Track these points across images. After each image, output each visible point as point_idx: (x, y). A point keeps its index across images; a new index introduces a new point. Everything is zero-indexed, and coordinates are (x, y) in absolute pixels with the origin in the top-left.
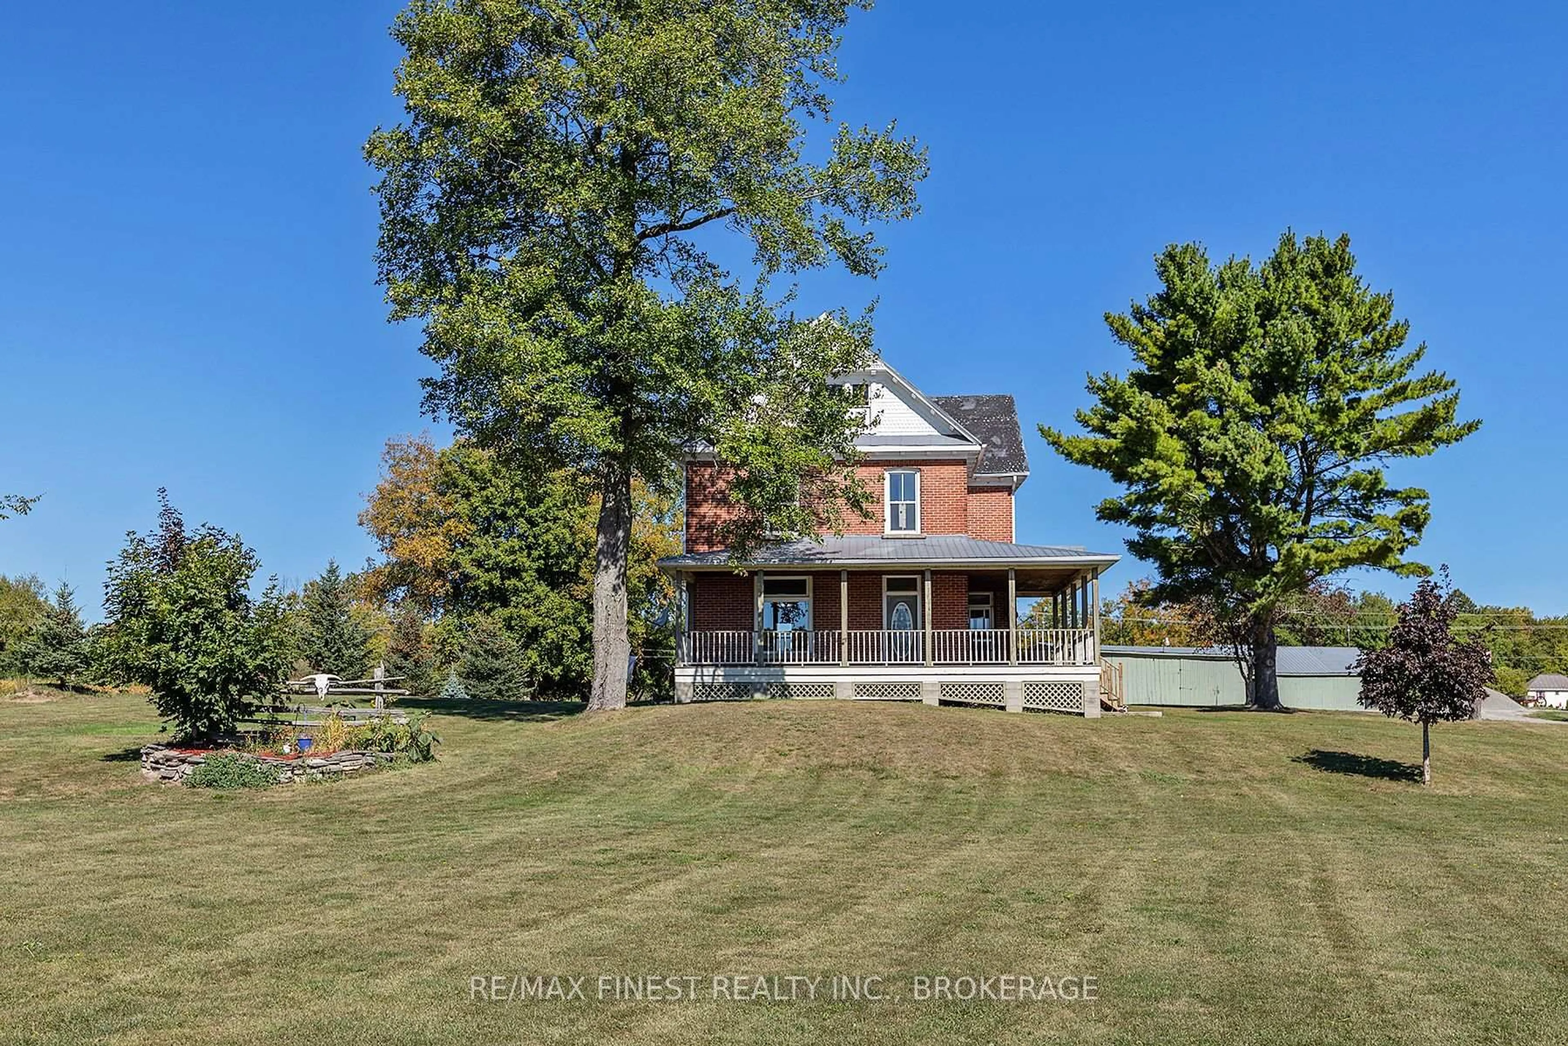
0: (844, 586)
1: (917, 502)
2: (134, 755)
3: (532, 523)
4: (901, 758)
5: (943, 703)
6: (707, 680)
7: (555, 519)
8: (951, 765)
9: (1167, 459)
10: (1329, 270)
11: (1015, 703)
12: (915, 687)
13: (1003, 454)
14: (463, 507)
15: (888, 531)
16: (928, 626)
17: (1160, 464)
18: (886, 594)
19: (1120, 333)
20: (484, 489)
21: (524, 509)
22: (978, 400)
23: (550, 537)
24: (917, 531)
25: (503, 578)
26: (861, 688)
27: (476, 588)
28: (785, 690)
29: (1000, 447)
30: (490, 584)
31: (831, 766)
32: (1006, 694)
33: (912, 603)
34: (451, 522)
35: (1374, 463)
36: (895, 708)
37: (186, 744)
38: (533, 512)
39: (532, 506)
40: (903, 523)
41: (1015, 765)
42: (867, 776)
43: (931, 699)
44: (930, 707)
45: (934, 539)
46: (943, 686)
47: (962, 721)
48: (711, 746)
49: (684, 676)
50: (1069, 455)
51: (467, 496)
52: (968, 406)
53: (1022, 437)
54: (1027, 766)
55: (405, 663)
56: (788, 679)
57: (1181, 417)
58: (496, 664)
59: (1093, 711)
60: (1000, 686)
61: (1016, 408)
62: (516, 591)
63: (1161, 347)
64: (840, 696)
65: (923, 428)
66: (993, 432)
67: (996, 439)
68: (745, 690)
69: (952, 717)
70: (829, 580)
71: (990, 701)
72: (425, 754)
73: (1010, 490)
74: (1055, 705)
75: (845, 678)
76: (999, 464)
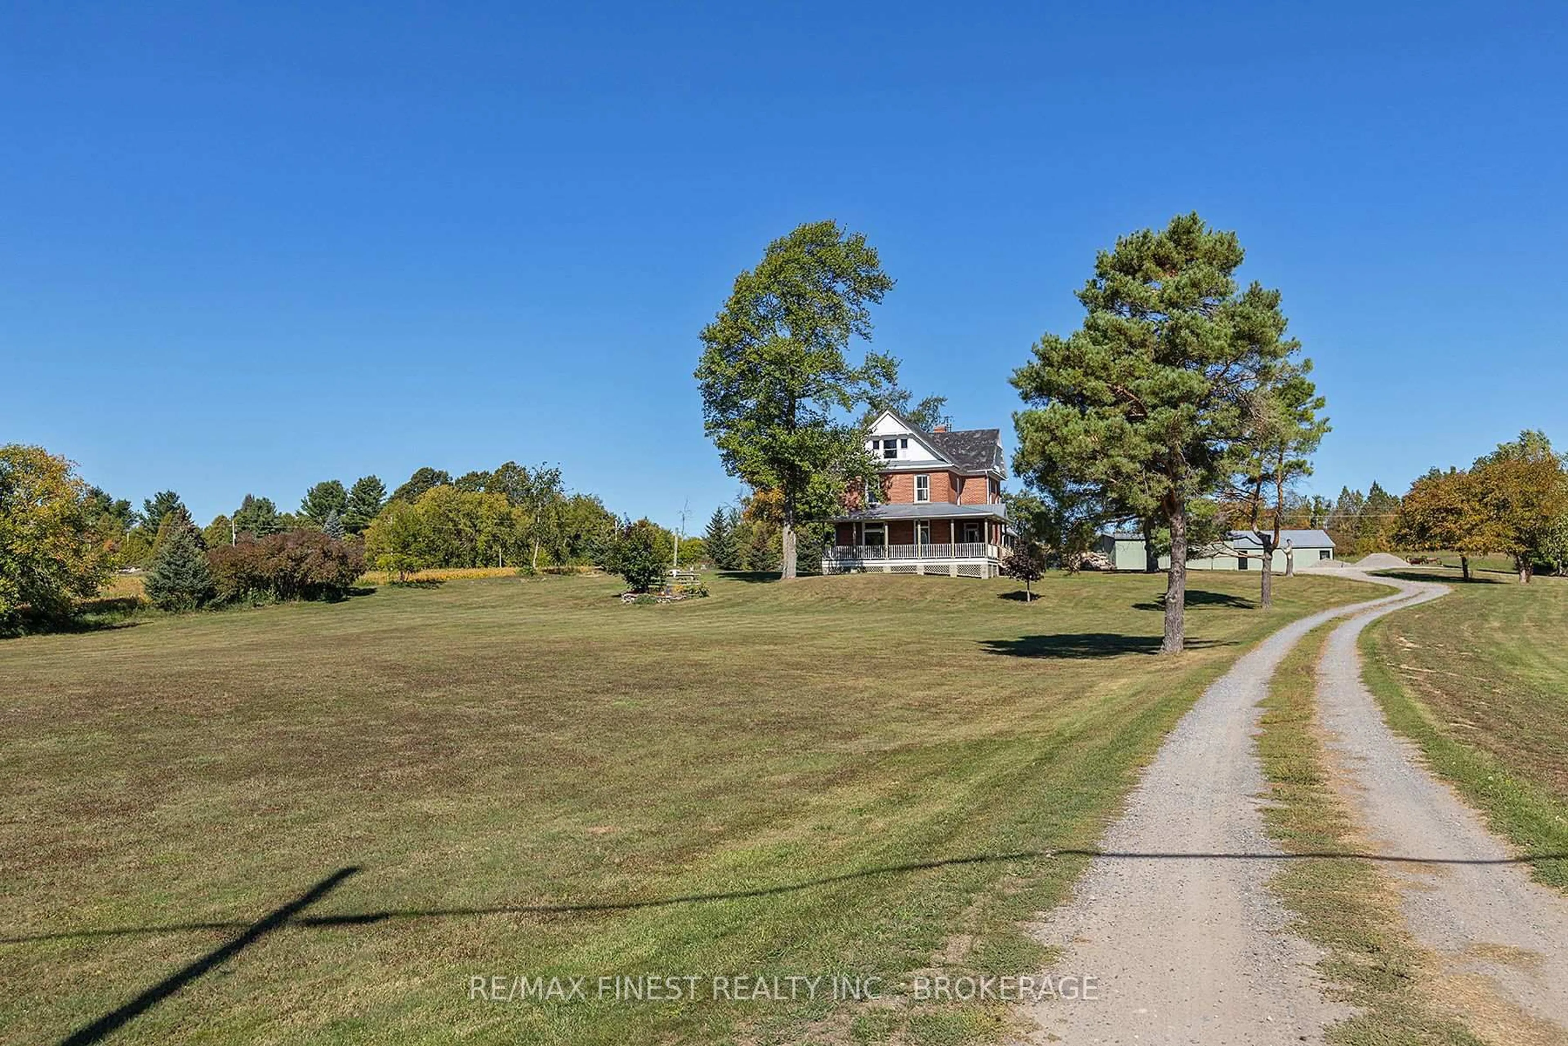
1: (928, 488)
2: (620, 596)
5: (926, 574)
6: (834, 566)
11: (954, 573)
12: (916, 568)
15: (916, 501)
16: (919, 543)
18: (916, 527)
22: (983, 431)
24: (928, 501)
28: (863, 569)
32: (951, 570)
33: (925, 530)
36: (906, 576)
37: (636, 592)
40: (922, 497)
43: (921, 572)
44: (921, 576)
45: (935, 506)
46: (926, 567)
49: (824, 565)
52: (977, 436)
56: (864, 565)
58: (807, 552)
59: (985, 576)
60: (948, 567)
61: (1000, 435)
64: (885, 571)
65: (929, 457)
66: (984, 449)
67: (984, 453)
68: (848, 569)
69: (929, 579)
70: (880, 525)
71: (944, 573)
72: (705, 594)
73: (985, 477)
74: (969, 574)
75: (887, 564)
76: (981, 465)
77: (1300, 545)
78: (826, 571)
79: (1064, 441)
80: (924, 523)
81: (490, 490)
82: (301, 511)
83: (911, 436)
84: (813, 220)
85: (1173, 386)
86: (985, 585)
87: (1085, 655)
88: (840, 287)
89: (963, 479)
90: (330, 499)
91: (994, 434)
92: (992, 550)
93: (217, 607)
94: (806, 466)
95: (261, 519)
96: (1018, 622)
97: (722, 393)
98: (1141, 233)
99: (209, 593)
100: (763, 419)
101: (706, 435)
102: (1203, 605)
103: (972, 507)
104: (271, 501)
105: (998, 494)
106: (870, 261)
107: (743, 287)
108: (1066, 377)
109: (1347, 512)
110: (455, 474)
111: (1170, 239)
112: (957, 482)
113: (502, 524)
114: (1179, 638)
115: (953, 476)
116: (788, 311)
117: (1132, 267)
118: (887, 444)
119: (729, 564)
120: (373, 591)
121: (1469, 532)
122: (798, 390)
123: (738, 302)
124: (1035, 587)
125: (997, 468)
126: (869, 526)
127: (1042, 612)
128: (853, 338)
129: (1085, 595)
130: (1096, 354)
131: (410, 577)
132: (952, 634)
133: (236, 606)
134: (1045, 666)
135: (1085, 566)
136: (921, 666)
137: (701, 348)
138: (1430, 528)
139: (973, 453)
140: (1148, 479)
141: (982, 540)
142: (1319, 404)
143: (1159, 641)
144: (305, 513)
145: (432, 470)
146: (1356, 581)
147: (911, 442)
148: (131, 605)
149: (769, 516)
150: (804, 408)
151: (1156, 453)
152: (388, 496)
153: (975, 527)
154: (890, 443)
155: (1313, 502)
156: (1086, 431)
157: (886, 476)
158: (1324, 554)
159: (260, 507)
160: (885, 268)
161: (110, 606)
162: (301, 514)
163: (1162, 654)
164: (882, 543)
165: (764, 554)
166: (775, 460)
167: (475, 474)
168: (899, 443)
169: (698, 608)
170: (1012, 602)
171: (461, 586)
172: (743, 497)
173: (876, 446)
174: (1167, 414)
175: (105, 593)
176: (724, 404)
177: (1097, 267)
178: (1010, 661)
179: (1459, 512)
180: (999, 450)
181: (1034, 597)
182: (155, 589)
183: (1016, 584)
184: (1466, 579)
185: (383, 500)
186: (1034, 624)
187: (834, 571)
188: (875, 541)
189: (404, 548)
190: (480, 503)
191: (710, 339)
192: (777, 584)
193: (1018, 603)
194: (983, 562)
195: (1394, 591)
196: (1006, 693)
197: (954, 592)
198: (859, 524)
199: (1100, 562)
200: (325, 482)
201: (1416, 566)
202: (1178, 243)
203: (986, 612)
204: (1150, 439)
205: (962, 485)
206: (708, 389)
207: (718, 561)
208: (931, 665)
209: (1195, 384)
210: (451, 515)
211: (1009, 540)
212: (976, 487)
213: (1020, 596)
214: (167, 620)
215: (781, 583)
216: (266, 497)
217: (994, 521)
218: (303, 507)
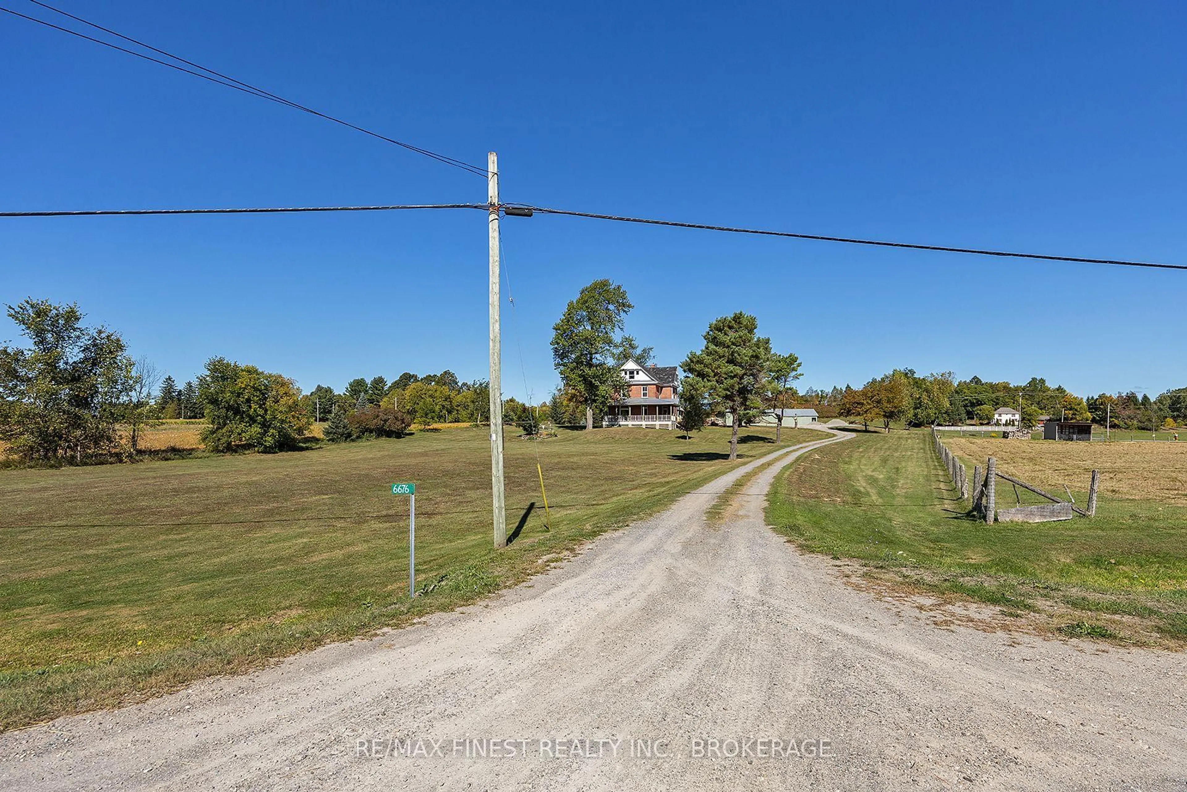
1: (647, 392)
2: (521, 435)
5: (645, 427)
11: (658, 427)
15: (642, 397)
16: (644, 415)
24: (647, 397)
26: (633, 425)
36: (637, 428)
40: (645, 395)
44: (642, 428)
46: (646, 425)
47: (645, 431)
52: (668, 369)
56: (620, 424)
58: (597, 418)
64: (629, 426)
65: (648, 378)
66: (671, 375)
67: (670, 377)
68: (613, 425)
69: (648, 430)
70: (627, 407)
71: (653, 427)
72: (556, 436)
73: (671, 387)
74: (664, 428)
75: (630, 423)
76: (669, 382)
78: (604, 426)
79: (696, 390)
80: (645, 406)
81: (437, 383)
82: (345, 393)
83: (641, 370)
84: (600, 278)
85: (732, 372)
86: (670, 432)
87: (704, 460)
88: (611, 307)
89: (662, 388)
90: (360, 387)
91: (675, 369)
92: (673, 418)
93: (353, 440)
94: (597, 383)
95: (328, 397)
96: (682, 448)
97: (561, 351)
98: (724, 317)
99: (349, 435)
100: (578, 362)
101: (555, 369)
102: (755, 442)
103: (666, 400)
104: (332, 388)
105: (677, 394)
106: (623, 295)
107: (571, 307)
108: (698, 367)
109: (835, 397)
110: (420, 376)
111: (733, 320)
112: (659, 389)
113: (446, 400)
114: (735, 454)
115: (657, 387)
116: (590, 319)
117: (720, 329)
118: (630, 373)
119: (560, 421)
120: (413, 434)
121: (866, 412)
122: (594, 351)
123: (569, 315)
124: (690, 434)
125: (676, 383)
126: (623, 407)
127: (693, 444)
128: (617, 329)
129: (710, 437)
130: (708, 359)
131: (428, 427)
132: (658, 452)
133: (360, 440)
134: (690, 464)
135: (714, 424)
136: (649, 463)
137: (553, 333)
138: (851, 410)
139: (666, 377)
140: (724, 403)
141: (669, 414)
142: (799, 365)
143: (728, 455)
144: (348, 394)
145: (409, 374)
146: (820, 431)
147: (640, 372)
148: (316, 440)
149: (576, 400)
150: (596, 359)
151: (726, 394)
152: (388, 386)
154: (632, 372)
155: (820, 393)
156: (704, 386)
157: (630, 386)
158: (814, 419)
159: (327, 391)
160: (630, 298)
161: (307, 440)
162: (345, 394)
163: (729, 460)
164: (628, 414)
165: (575, 417)
166: (585, 379)
167: (430, 376)
168: (635, 372)
169: (554, 442)
170: (681, 440)
171: (449, 431)
172: (559, 388)
173: (626, 374)
174: (730, 382)
175: (307, 434)
176: (563, 356)
177: (710, 327)
178: (679, 462)
179: (863, 404)
180: (677, 375)
181: (690, 438)
182: (327, 433)
183: (684, 433)
184: (866, 431)
185: (386, 388)
186: (688, 449)
187: (608, 426)
188: (625, 414)
189: (426, 415)
190: (436, 391)
191: (556, 329)
192: (584, 431)
193: (683, 440)
194: (670, 423)
195: (834, 435)
196: (676, 471)
197: (657, 435)
198: (618, 407)
199: (720, 422)
200: (357, 379)
201: (851, 425)
202: (736, 322)
203: (671, 444)
204: (725, 390)
205: (661, 390)
206: (556, 350)
207: (555, 420)
208: (652, 463)
209: (739, 371)
210: (423, 396)
211: (681, 412)
212: (667, 391)
213: (684, 437)
214: (334, 446)
215: (586, 431)
216: (329, 386)
217: (674, 406)
218: (346, 391)
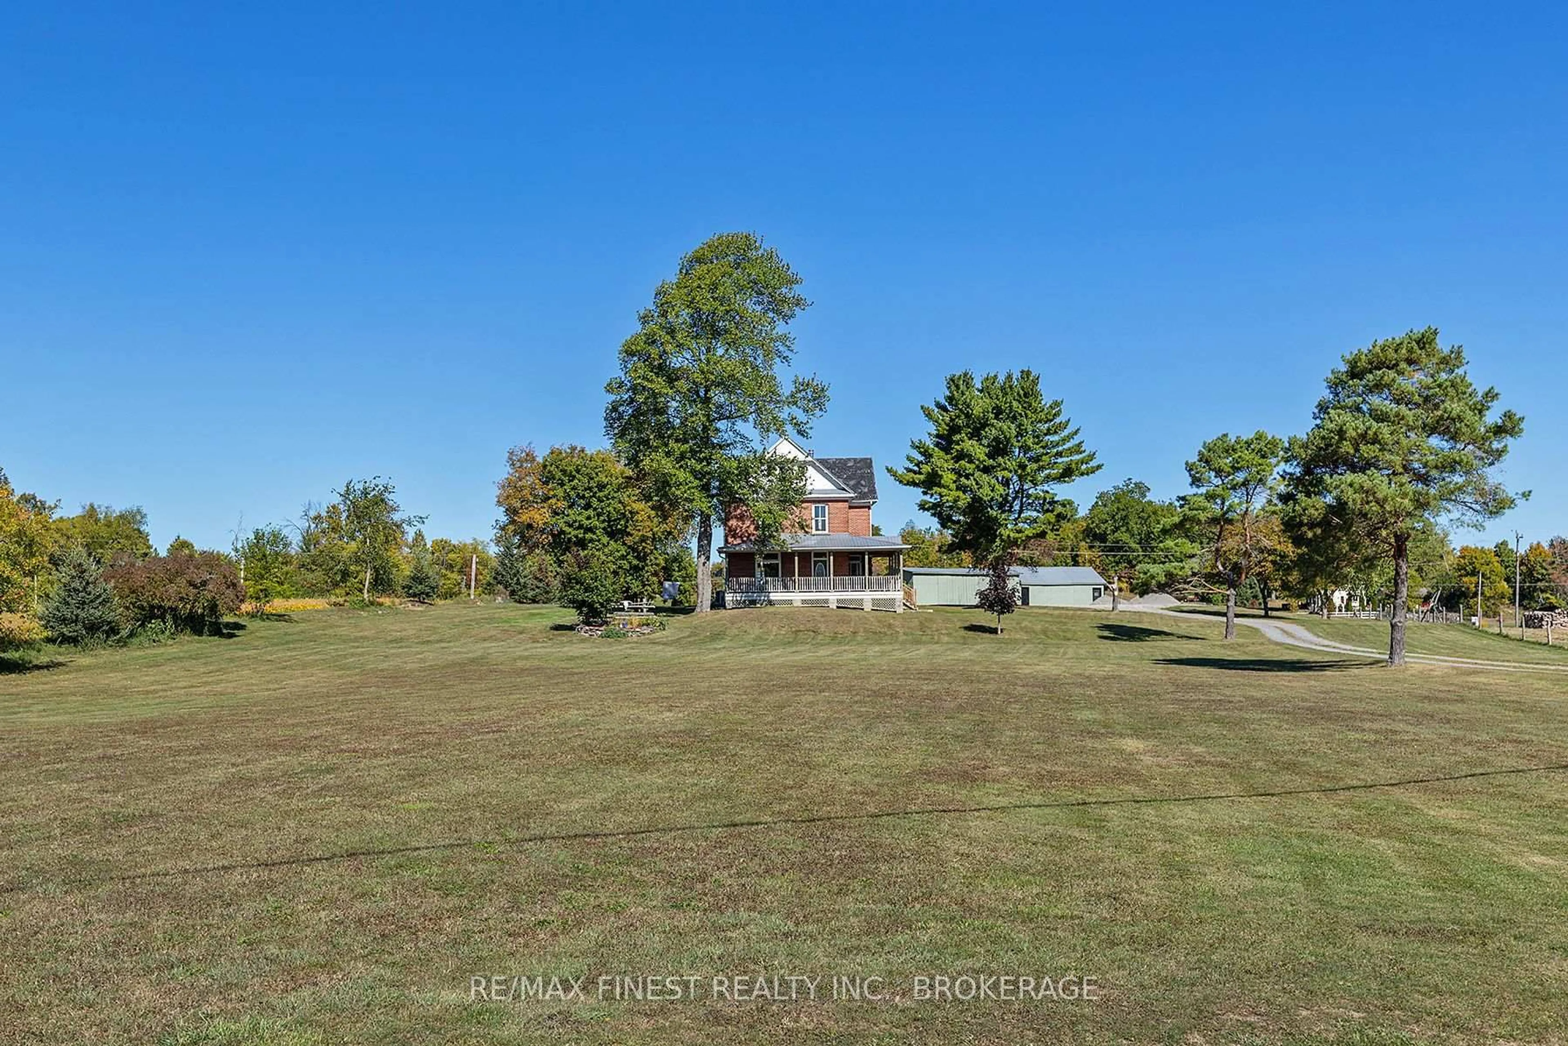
0: (796, 558)
1: (827, 519)
3: (600, 500)
4: (823, 628)
5: (838, 607)
6: (739, 598)
7: (613, 498)
8: (840, 630)
9: (946, 487)
10: (1026, 395)
11: (868, 607)
12: (826, 601)
13: (866, 490)
14: (560, 492)
16: (832, 574)
17: (943, 489)
18: (813, 559)
19: (928, 415)
20: (572, 481)
21: (596, 493)
22: (855, 460)
23: (611, 509)
24: (827, 532)
25: (584, 533)
26: (804, 601)
27: (569, 539)
28: (771, 603)
29: (865, 486)
30: (576, 537)
31: (800, 631)
32: (865, 604)
33: (824, 562)
34: (553, 501)
35: (1046, 487)
36: (819, 610)
38: (601, 494)
39: (600, 491)
40: (820, 528)
41: (862, 630)
42: (812, 633)
43: (833, 606)
44: (833, 609)
45: (834, 535)
46: (838, 600)
47: (844, 615)
48: (757, 625)
49: (729, 597)
50: (901, 482)
51: (562, 484)
52: (850, 464)
53: (876, 480)
54: (866, 631)
55: (541, 585)
56: (772, 598)
57: (956, 462)
59: (900, 610)
60: (862, 600)
61: (874, 464)
62: (592, 540)
63: (948, 425)
64: (795, 605)
65: (829, 486)
67: (863, 482)
68: (753, 603)
71: (857, 606)
72: (663, 628)
74: (884, 608)
75: (797, 597)
76: (864, 496)
77: (1075, 582)
78: (729, 604)
80: (821, 555)
83: (811, 463)
91: (869, 463)
153: (857, 559)
158: (1096, 591)
164: (792, 575)
170: (982, 635)
188: (784, 574)
192: (690, 618)
193: (989, 636)
212: (859, 518)
215: (694, 617)
